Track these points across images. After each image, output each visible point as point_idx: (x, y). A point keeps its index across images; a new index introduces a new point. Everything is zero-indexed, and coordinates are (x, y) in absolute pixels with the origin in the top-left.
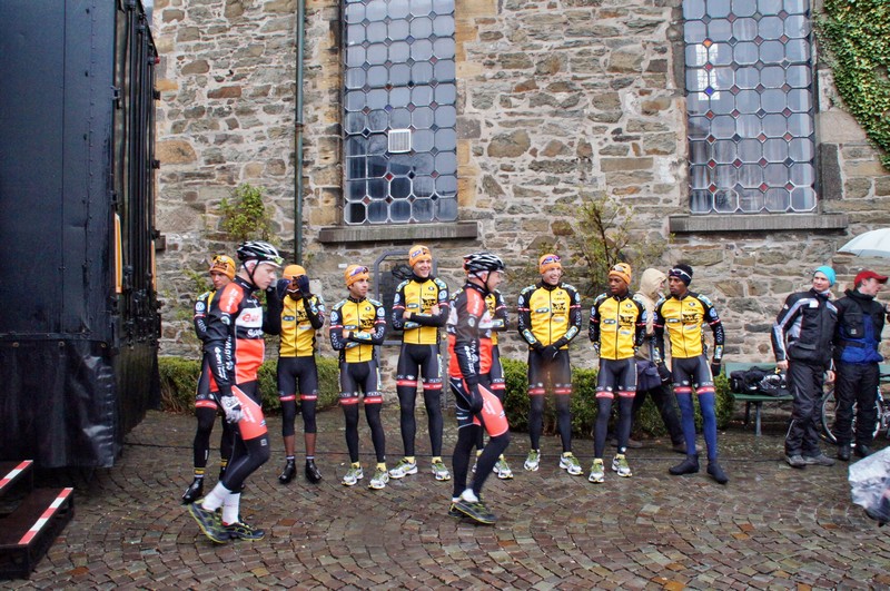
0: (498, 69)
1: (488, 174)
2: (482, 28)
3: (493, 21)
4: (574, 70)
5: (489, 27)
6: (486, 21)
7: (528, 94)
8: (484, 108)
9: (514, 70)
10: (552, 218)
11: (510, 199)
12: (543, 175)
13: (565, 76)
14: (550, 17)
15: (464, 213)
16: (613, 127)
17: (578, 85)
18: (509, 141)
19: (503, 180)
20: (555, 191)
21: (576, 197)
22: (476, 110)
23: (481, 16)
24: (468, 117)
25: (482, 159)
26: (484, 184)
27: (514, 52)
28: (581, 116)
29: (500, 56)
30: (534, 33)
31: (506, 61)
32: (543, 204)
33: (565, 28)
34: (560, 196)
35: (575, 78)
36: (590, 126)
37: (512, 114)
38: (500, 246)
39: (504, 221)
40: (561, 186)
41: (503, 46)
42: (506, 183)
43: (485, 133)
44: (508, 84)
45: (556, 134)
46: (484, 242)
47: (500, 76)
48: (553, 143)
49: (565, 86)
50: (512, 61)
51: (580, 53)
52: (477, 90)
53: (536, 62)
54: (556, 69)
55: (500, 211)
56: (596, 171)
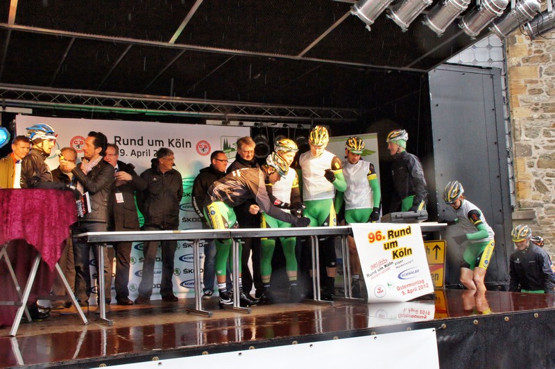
0: (541, 112)
1: (538, 179)
2: (529, 86)
3: (537, 82)
5: (534, 86)
6: (531, 82)
8: (533, 137)
9: (551, 114)
15: (524, 203)
18: (551, 159)
19: (548, 182)
22: (528, 139)
23: (529, 79)
24: (524, 143)
25: (532, 170)
26: (536, 185)
27: (550, 102)
29: (542, 104)
31: (546, 107)
37: (551, 141)
38: (549, 224)
39: (550, 208)
41: (543, 98)
42: (550, 184)
43: (535, 153)
44: (548, 122)
46: (538, 221)
47: (542, 117)
50: (550, 108)
52: (528, 126)
55: (547, 202)
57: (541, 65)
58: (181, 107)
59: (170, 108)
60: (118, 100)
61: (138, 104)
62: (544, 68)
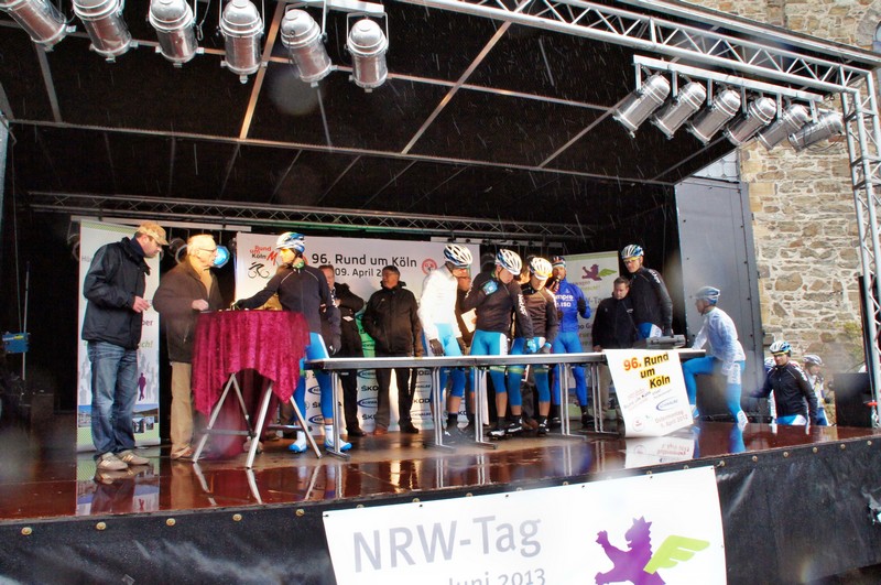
0: (777, 232)
1: (777, 302)
2: (766, 204)
3: (772, 199)
4: (826, 233)
5: (770, 204)
6: (767, 199)
7: (799, 249)
8: (771, 257)
9: (788, 233)
10: (820, 331)
11: (792, 319)
12: (812, 303)
13: (821, 237)
14: (809, 198)
16: (854, 271)
17: (830, 243)
18: (789, 280)
19: (786, 306)
20: (821, 313)
21: (834, 317)
22: (765, 259)
23: (764, 196)
24: (761, 264)
25: (771, 292)
26: (775, 309)
27: (787, 221)
28: (834, 264)
29: (779, 223)
30: (799, 208)
31: (782, 226)
32: (814, 322)
33: (819, 206)
34: (824, 316)
35: (828, 239)
36: (840, 271)
37: (789, 262)
39: (789, 333)
40: (824, 310)
41: (779, 217)
42: (788, 308)
43: (773, 274)
44: (785, 242)
45: (819, 276)
47: (779, 237)
48: (817, 281)
49: (822, 244)
50: (787, 227)
51: (830, 223)
52: (766, 246)
53: (802, 227)
54: (816, 233)
55: (786, 327)
56: (846, 300)
57: (776, 182)
58: (404, 223)
59: (392, 225)
60: (337, 216)
61: (358, 221)
62: (780, 185)
